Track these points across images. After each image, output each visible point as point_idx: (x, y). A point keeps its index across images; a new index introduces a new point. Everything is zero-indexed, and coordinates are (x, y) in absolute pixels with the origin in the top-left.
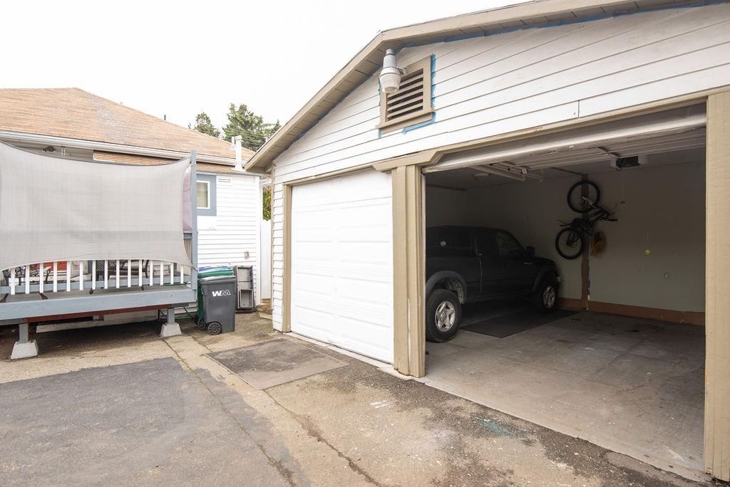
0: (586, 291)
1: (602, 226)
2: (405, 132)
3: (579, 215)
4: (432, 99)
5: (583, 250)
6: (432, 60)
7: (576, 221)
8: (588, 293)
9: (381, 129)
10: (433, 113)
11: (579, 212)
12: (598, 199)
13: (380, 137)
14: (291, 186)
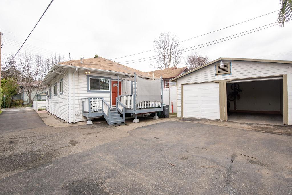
0: (235, 108)
1: (240, 93)
2: (223, 75)
3: (234, 91)
4: (231, 70)
5: (235, 99)
6: (231, 63)
7: (233, 92)
8: (236, 108)
9: (216, 75)
10: (231, 73)
11: (233, 90)
12: (239, 88)
13: (216, 76)
14: (183, 85)
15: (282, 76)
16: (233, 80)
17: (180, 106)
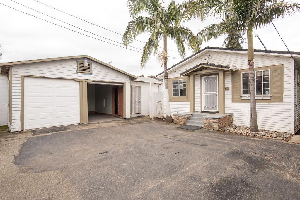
2: (85, 75)
6: (92, 64)
9: (78, 72)
10: (92, 73)
13: (77, 74)
14: (25, 76)
15: (123, 83)
16: (93, 81)
17: (20, 112)
